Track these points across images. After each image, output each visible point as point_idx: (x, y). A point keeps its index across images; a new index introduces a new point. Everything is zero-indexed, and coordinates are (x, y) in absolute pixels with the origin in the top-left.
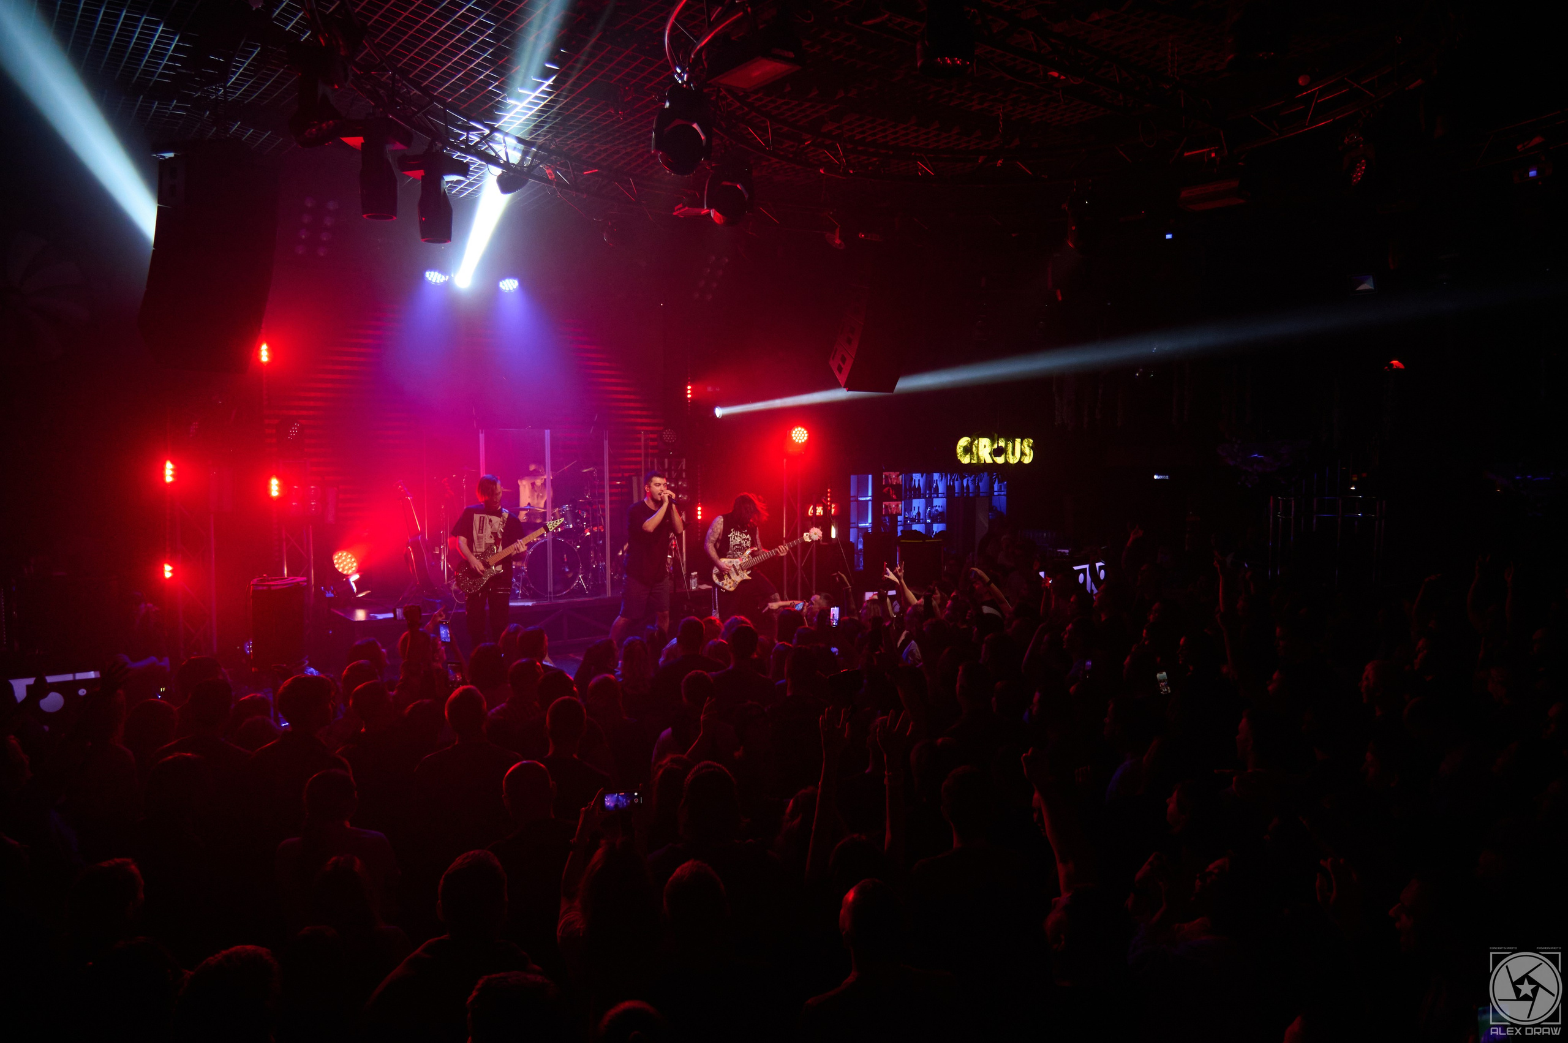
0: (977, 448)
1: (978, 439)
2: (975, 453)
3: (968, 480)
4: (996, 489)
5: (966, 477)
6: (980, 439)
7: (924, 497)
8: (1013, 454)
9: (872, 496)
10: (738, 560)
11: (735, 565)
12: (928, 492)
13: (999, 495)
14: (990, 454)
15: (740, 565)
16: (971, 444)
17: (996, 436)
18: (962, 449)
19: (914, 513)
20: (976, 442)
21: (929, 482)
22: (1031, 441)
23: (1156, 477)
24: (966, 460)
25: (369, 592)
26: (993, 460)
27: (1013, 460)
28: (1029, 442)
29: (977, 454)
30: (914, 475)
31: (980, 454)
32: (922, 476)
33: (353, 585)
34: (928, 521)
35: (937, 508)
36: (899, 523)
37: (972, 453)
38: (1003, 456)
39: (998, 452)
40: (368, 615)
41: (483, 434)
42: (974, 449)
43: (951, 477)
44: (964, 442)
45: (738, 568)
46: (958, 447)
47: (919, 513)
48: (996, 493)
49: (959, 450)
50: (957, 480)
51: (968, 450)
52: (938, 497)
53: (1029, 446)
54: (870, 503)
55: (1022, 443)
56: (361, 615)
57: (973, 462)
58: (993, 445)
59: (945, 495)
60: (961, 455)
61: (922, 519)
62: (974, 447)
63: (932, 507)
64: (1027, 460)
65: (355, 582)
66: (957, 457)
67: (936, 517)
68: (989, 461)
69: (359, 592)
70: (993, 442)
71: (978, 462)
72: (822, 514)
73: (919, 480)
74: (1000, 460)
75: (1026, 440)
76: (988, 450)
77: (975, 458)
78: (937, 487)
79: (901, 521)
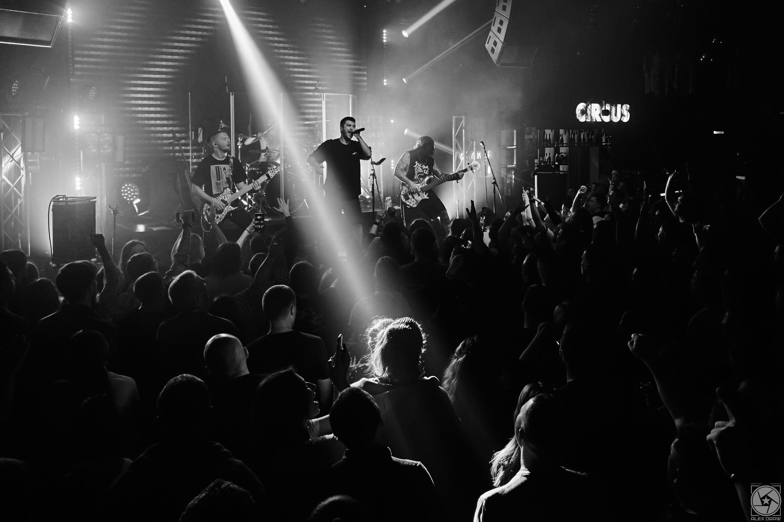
0: (591, 110)
1: (591, 104)
2: (589, 115)
3: (584, 135)
4: (604, 141)
5: (582, 132)
6: (592, 104)
7: (554, 147)
8: (616, 115)
9: (517, 145)
10: (419, 185)
11: (417, 189)
12: (556, 143)
13: (606, 145)
14: (600, 115)
15: (421, 188)
16: (586, 108)
17: (604, 102)
18: (580, 111)
19: (546, 158)
20: (590, 106)
21: (557, 135)
22: (628, 106)
23: (715, 132)
24: (582, 119)
25: (147, 212)
26: (602, 119)
27: (616, 120)
28: (627, 107)
29: (591, 115)
30: (546, 130)
31: (592, 115)
32: (552, 131)
33: (135, 206)
34: (556, 163)
35: (563, 154)
36: (536, 165)
37: (587, 114)
38: (609, 116)
39: (606, 113)
40: (146, 228)
41: (233, 96)
42: (588, 112)
43: (572, 132)
44: (581, 106)
45: (419, 190)
46: (577, 110)
47: (549, 158)
48: (604, 144)
49: (578, 112)
50: (577, 134)
51: (584, 112)
52: (563, 146)
53: (627, 110)
54: (515, 150)
55: (622, 107)
56: (141, 228)
57: (588, 120)
58: (602, 108)
59: (568, 144)
60: (579, 116)
61: (552, 162)
62: (588, 110)
63: (559, 153)
64: (626, 119)
65: (136, 204)
66: (576, 117)
67: (562, 160)
68: (599, 120)
69: (140, 211)
70: (601, 106)
71: (591, 121)
72: (481, 158)
73: (550, 134)
74: (606, 119)
75: (624, 105)
76: (599, 111)
77: (589, 118)
78: (562, 139)
79: (537, 163)
